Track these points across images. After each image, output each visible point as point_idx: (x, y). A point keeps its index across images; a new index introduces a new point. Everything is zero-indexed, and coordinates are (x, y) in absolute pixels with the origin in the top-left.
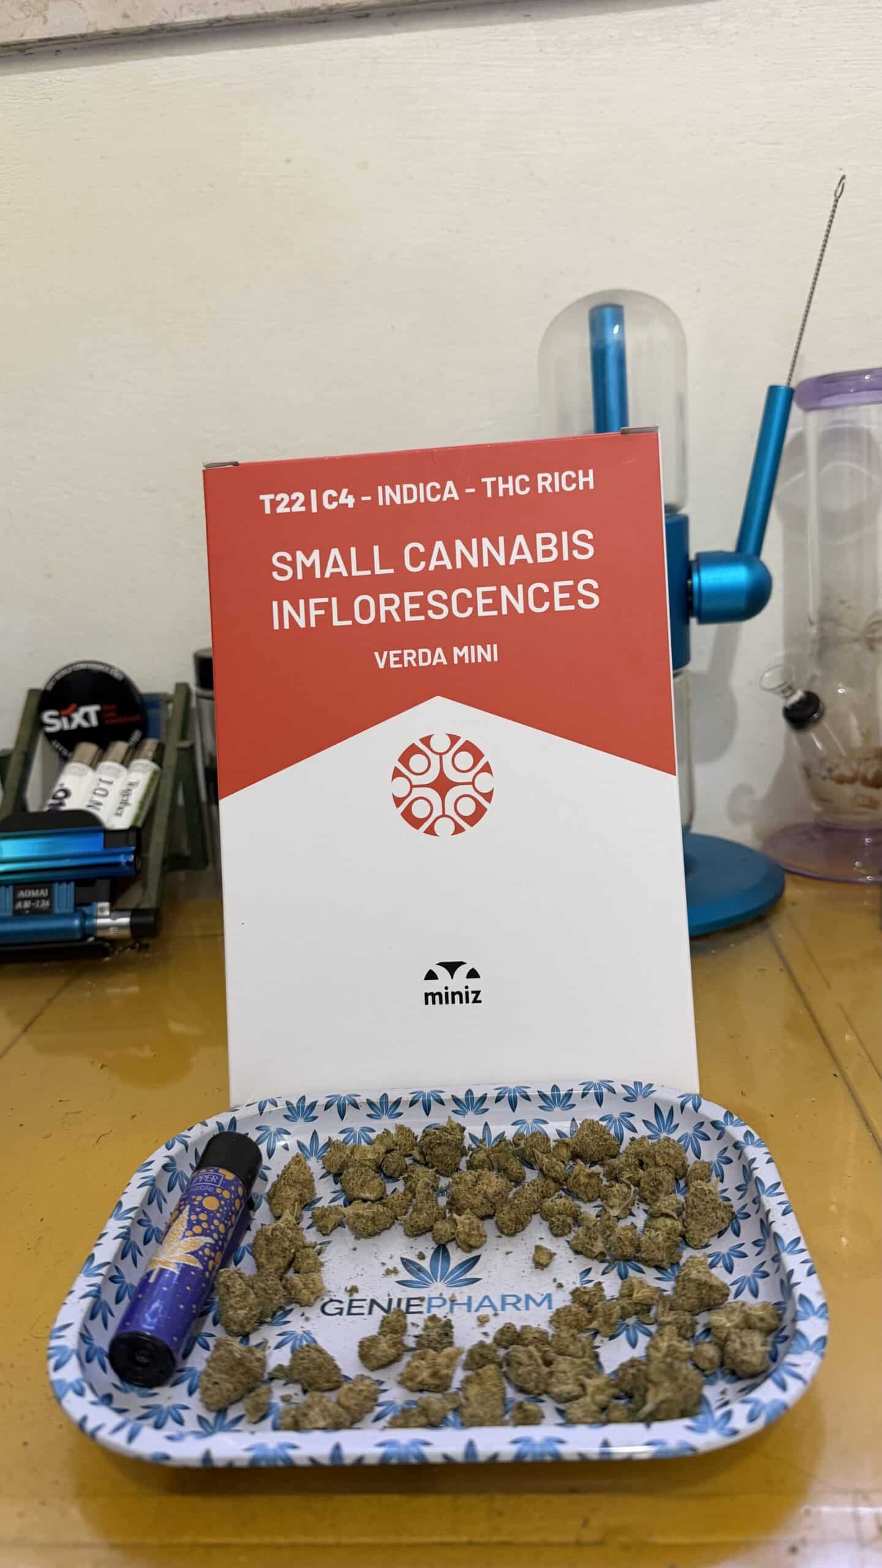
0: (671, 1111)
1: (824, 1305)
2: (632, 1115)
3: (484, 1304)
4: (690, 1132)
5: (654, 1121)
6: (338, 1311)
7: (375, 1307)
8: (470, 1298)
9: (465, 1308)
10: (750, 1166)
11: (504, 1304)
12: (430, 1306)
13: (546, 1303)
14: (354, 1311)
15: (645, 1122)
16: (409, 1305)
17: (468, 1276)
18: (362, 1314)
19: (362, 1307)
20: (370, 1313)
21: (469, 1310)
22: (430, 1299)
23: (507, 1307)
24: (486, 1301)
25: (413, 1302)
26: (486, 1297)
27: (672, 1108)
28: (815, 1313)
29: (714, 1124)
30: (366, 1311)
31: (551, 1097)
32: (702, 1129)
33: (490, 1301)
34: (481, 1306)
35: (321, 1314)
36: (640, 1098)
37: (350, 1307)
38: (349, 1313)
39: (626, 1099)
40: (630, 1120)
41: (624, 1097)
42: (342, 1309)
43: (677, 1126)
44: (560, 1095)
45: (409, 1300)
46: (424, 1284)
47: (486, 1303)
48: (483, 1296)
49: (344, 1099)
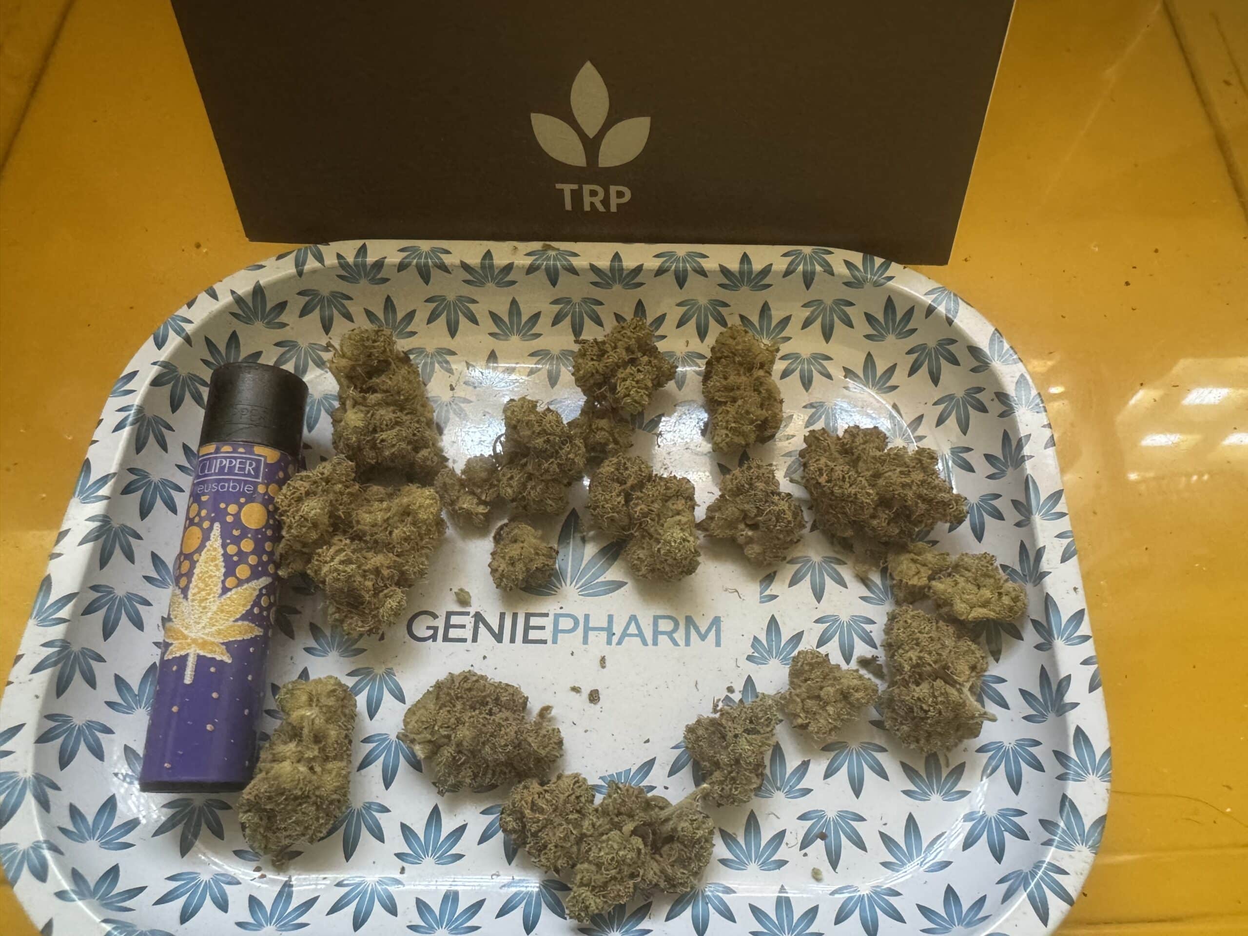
0: (910, 313)
1: (1108, 752)
2: (851, 304)
4: (932, 344)
5: (880, 317)
6: (431, 632)
7: (482, 628)
8: (610, 618)
9: (604, 635)
10: (1020, 446)
11: (656, 633)
12: (556, 631)
13: (712, 635)
14: (453, 633)
15: (869, 318)
16: (527, 628)
17: (611, 575)
18: (464, 640)
19: (463, 626)
20: (475, 639)
21: (609, 642)
22: (557, 616)
23: (660, 637)
24: (633, 625)
25: (534, 621)
26: (633, 618)
27: (912, 310)
28: (1096, 769)
29: (974, 351)
30: (468, 633)
31: (738, 275)
32: (952, 348)
33: (638, 627)
35: (407, 636)
36: (867, 286)
37: (448, 626)
38: (446, 639)
39: (847, 284)
40: (848, 309)
41: (846, 281)
42: (436, 629)
43: (914, 331)
44: (750, 272)
45: (528, 616)
46: (547, 589)
47: (633, 629)
48: (629, 615)
49: (426, 258)
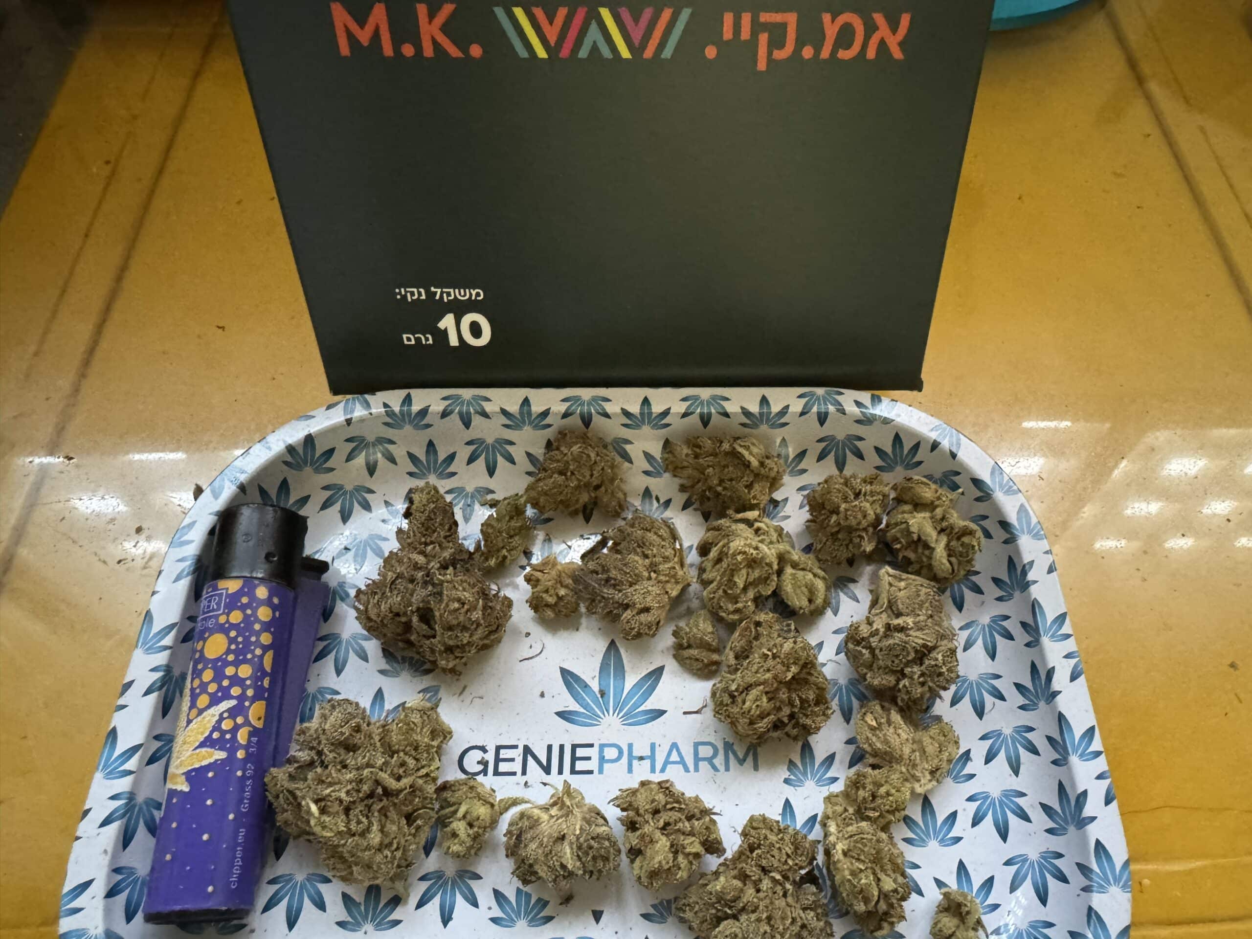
2: (862, 439)
3: (671, 760)
4: (937, 475)
5: (889, 450)
6: (482, 767)
7: (531, 761)
10: (1024, 572)
11: (697, 759)
12: (602, 760)
13: (750, 759)
14: (503, 767)
15: (879, 451)
17: (651, 704)
20: (524, 772)
22: (602, 747)
24: (675, 752)
25: (580, 752)
26: (674, 746)
27: (917, 445)
29: (977, 482)
30: (517, 766)
31: (757, 415)
32: (956, 479)
33: (680, 754)
34: (667, 763)
35: (459, 772)
38: (496, 773)
39: (858, 422)
40: (858, 444)
41: (856, 419)
43: (920, 463)
44: (769, 413)
45: (574, 747)
46: (591, 720)
47: (675, 757)
48: (671, 742)
49: (468, 405)
